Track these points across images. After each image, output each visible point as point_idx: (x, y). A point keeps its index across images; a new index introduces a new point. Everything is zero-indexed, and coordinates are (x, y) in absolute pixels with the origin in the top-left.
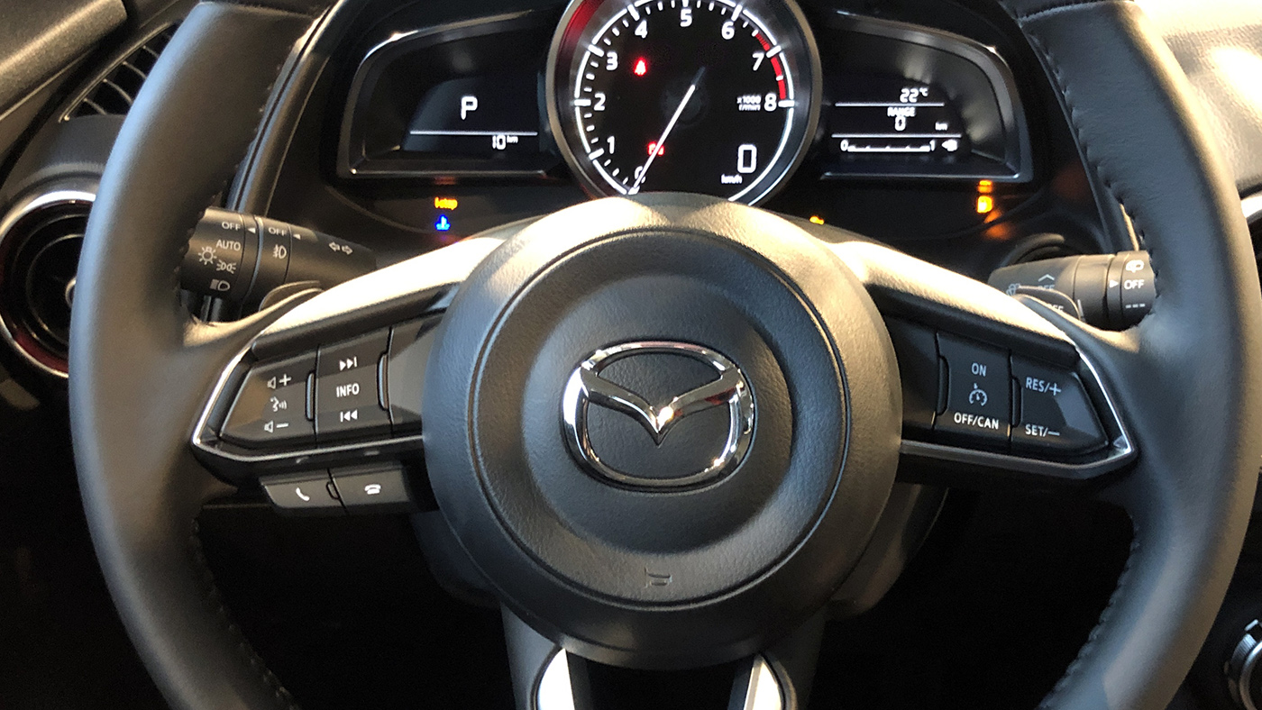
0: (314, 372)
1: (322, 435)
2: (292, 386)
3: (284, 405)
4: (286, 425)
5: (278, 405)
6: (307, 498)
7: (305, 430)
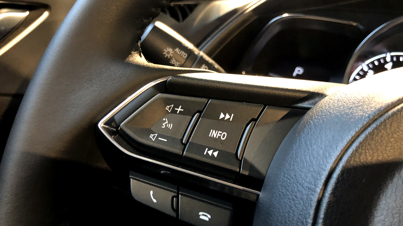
0: (200, 112)
1: (186, 158)
2: (181, 116)
3: (170, 126)
4: (166, 140)
5: (167, 124)
6: (155, 201)
7: (176, 150)
